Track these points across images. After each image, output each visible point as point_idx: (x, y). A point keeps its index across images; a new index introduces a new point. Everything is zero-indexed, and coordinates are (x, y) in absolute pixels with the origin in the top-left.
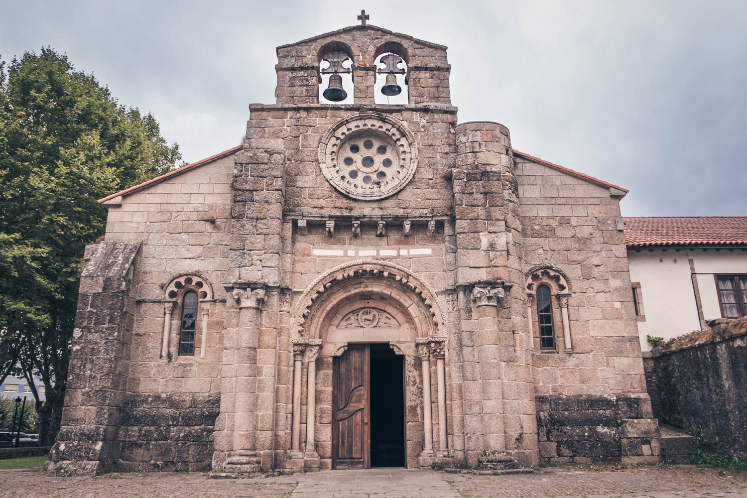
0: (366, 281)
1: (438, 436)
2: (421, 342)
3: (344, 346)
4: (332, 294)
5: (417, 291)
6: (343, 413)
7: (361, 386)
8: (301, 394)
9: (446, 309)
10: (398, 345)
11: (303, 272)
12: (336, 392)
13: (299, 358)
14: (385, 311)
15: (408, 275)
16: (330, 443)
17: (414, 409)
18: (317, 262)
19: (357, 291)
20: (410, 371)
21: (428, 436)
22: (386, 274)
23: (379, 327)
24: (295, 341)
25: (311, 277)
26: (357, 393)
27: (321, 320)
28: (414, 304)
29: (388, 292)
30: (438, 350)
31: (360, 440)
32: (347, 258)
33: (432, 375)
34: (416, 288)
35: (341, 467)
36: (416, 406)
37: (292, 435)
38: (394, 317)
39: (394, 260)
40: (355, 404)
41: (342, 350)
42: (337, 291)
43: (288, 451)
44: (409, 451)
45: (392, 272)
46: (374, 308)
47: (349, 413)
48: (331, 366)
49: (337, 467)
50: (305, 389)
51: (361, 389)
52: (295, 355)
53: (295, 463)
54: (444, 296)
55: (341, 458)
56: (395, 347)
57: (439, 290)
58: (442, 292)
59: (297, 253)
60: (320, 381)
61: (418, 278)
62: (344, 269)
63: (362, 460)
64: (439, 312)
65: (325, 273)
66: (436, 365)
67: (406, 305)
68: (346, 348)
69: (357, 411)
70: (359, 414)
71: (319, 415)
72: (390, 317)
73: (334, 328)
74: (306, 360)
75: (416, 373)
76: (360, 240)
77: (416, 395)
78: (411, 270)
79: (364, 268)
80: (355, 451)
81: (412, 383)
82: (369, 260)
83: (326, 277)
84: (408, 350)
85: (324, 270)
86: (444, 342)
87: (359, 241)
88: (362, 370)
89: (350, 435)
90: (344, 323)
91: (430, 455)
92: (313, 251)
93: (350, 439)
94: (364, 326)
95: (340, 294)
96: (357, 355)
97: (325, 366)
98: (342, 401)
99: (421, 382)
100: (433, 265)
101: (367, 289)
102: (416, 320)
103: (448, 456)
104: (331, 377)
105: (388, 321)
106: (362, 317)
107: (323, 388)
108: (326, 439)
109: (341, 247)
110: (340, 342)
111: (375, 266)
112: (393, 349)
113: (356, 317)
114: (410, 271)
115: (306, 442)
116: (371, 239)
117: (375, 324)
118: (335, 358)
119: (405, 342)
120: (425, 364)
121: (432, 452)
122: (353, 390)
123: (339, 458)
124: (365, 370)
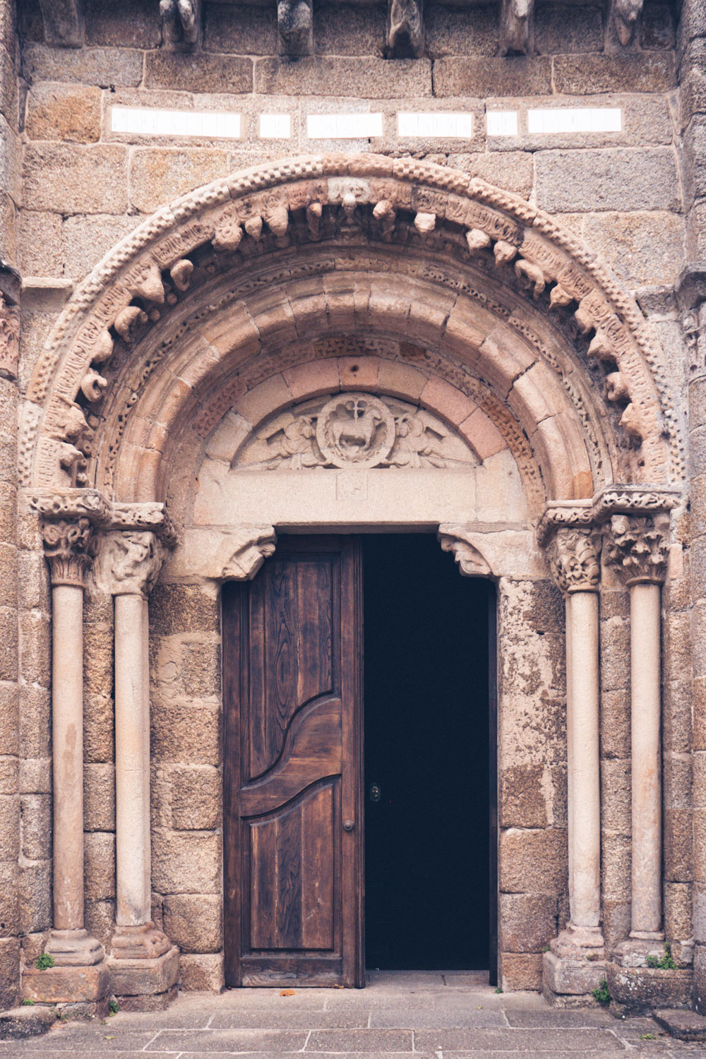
0: (341, 262)
1: (628, 883)
2: (567, 515)
3: (261, 542)
4: (203, 317)
5: (557, 295)
6: (263, 789)
7: (329, 693)
8: (86, 717)
9: (679, 371)
10: (469, 536)
11: (69, 207)
12: (235, 714)
13: (68, 573)
14: (420, 406)
15: (522, 224)
16: (215, 899)
17: (529, 778)
18: (128, 165)
19: (306, 306)
20: (516, 639)
21: (582, 883)
22: (425, 221)
23: (398, 465)
24: (47, 504)
25: (105, 232)
26: (316, 721)
27: (161, 426)
28: (540, 366)
29: (431, 311)
30: (640, 548)
31: (329, 888)
32: (257, 150)
33: (609, 650)
34: (551, 284)
35: (257, 979)
36: (538, 771)
37: (52, 875)
38: (455, 429)
39: (461, 158)
40: (307, 761)
41: (254, 554)
42: (225, 306)
43: (35, 938)
44: (507, 930)
45: (452, 215)
46: (377, 393)
47: (285, 792)
48: (212, 616)
49: (246, 981)
50: (102, 699)
51: (332, 706)
52: (49, 564)
53: (60, 982)
54: (672, 315)
55: (259, 950)
56: (458, 547)
57: (652, 288)
58: (666, 296)
59: (41, 124)
60: (169, 672)
61: (565, 235)
62: (243, 195)
63: (334, 956)
64: (649, 387)
65: (165, 213)
66: (625, 606)
67: (509, 366)
68: (271, 548)
69: (315, 784)
70: (323, 797)
71: (169, 797)
72: (442, 430)
73: (220, 469)
74: (103, 586)
75: (539, 646)
76: (312, 72)
77: (537, 728)
78: (532, 204)
79: (332, 196)
80: (309, 924)
81: (523, 684)
82: (353, 155)
83: (166, 230)
84: (510, 558)
85: (158, 200)
86: (667, 510)
87: (310, 76)
88: (335, 636)
89: (290, 872)
90: (259, 451)
91: (590, 952)
92: (108, 115)
93: (289, 884)
94: (336, 462)
95: (234, 321)
96: (314, 579)
97: (187, 616)
98: (259, 749)
99: (561, 678)
100: (627, 182)
101: (347, 301)
102: (549, 430)
103: (668, 963)
104: (211, 656)
105: (432, 444)
106: (330, 427)
107: (182, 699)
108: (197, 886)
109: (234, 100)
110: (247, 526)
111: (378, 183)
112: (452, 554)
113: (307, 430)
114: (530, 208)
115: (113, 900)
116: (361, 68)
117: (381, 455)
118: (229, 588)
119: (501, 526)
120: (580, 610)
121: (599, 940)
122: (299, 710)
123: (253, 950)
124: (345, 635)
